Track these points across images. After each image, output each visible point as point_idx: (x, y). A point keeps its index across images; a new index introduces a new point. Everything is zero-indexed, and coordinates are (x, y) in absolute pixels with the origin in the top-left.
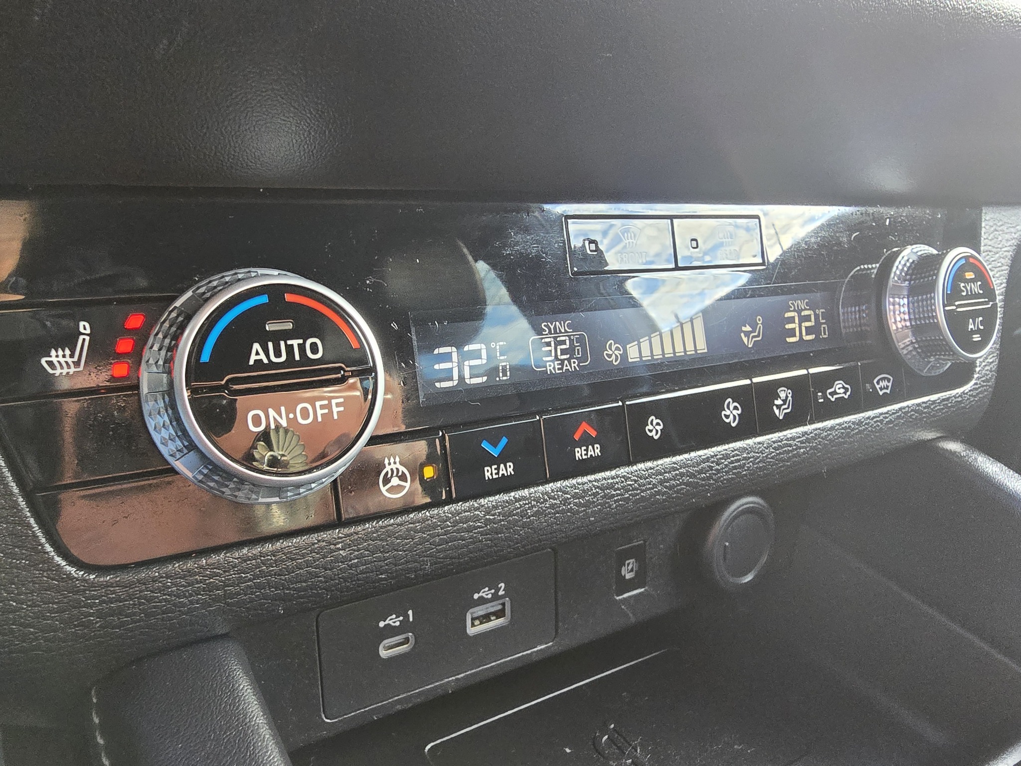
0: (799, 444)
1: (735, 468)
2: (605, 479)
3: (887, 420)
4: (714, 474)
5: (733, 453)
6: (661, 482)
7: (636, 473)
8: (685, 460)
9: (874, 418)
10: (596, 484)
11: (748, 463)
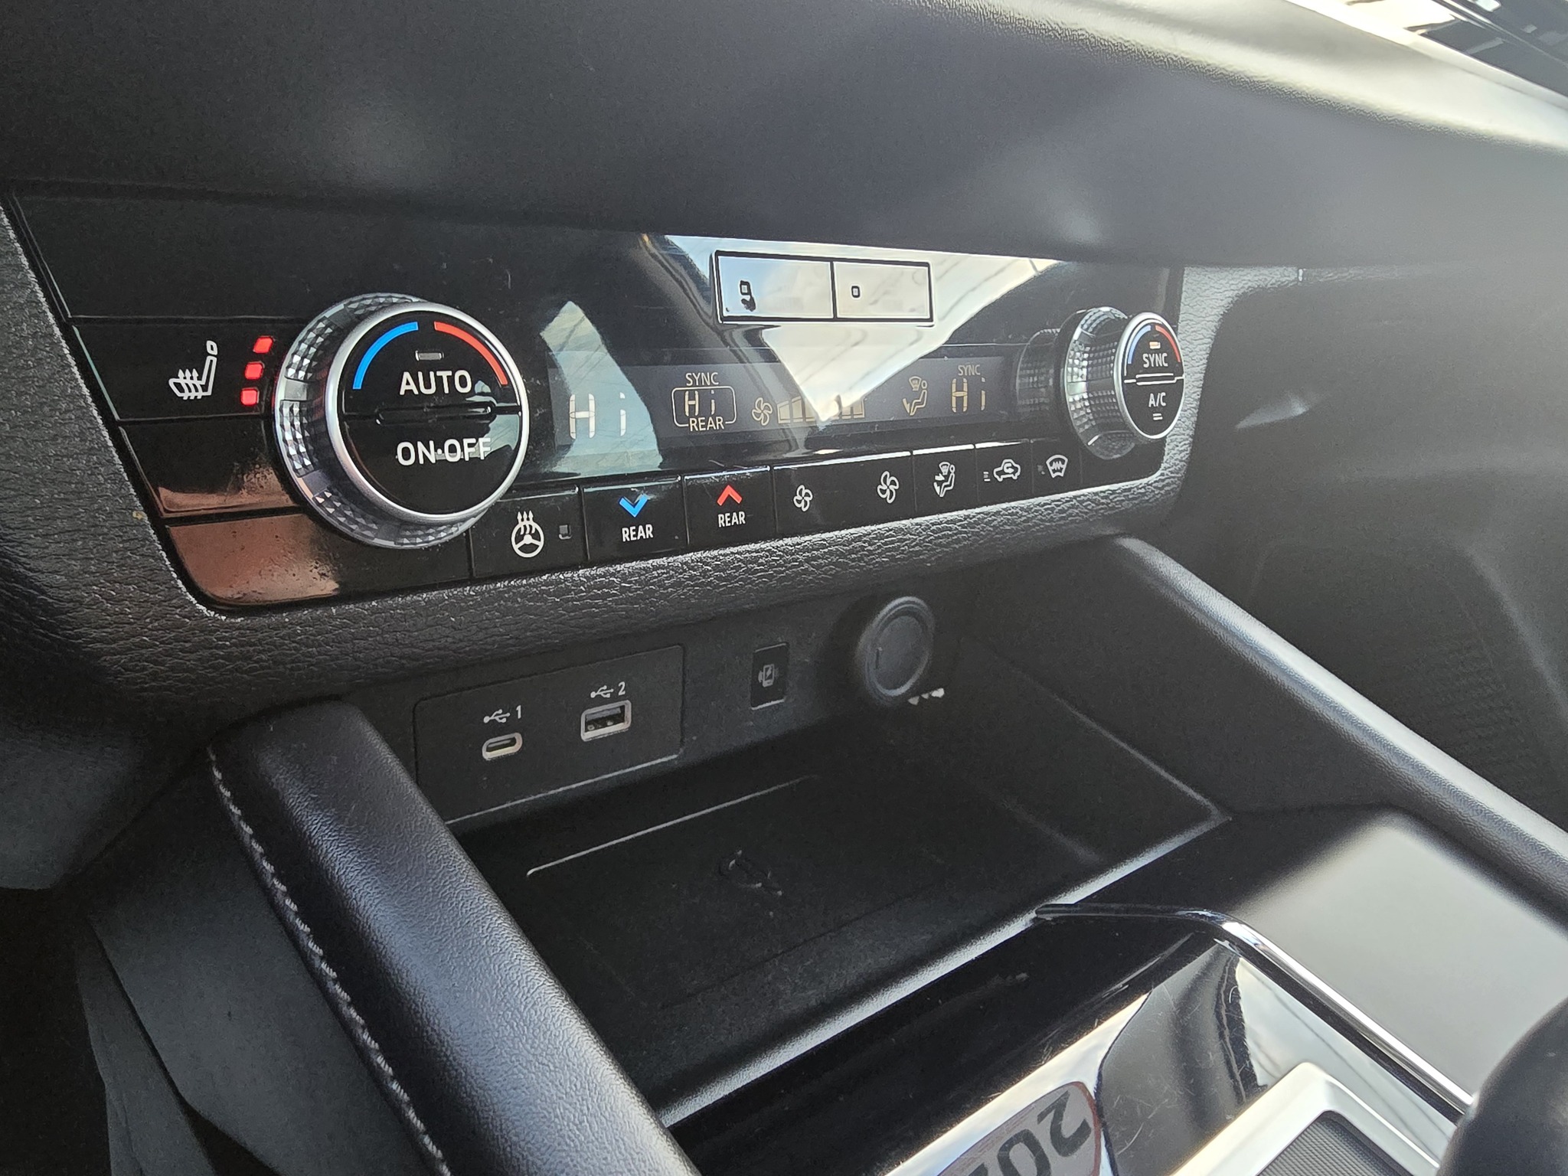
0: (959, 528)
1: (889, 550)
2: (748, 551)
3: (1059, 508)
4: (865, 554)
5: (888, 534)
6: (808, 560)
7: (782, 548)
8: (835, 538)
9: (1045, 504)
10: (738, 556)
11: (903, 546)
